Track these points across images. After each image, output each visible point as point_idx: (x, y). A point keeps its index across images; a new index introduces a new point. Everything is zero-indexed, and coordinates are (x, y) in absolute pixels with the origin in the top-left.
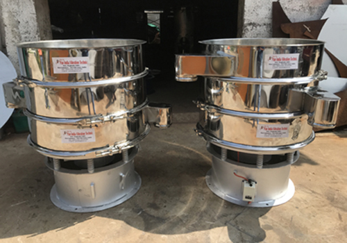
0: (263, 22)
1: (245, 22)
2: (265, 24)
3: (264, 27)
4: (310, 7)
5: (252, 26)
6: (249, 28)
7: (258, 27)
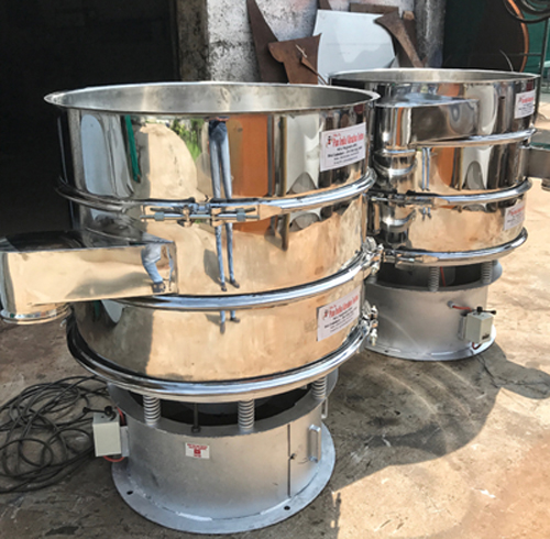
0: (237, 39)
1: (211, 41)
2: (240, 44)
3: (240, 48)
4: (294, 13)
5: (221, 47)
6: (218, 50)
7: (231, 49)
